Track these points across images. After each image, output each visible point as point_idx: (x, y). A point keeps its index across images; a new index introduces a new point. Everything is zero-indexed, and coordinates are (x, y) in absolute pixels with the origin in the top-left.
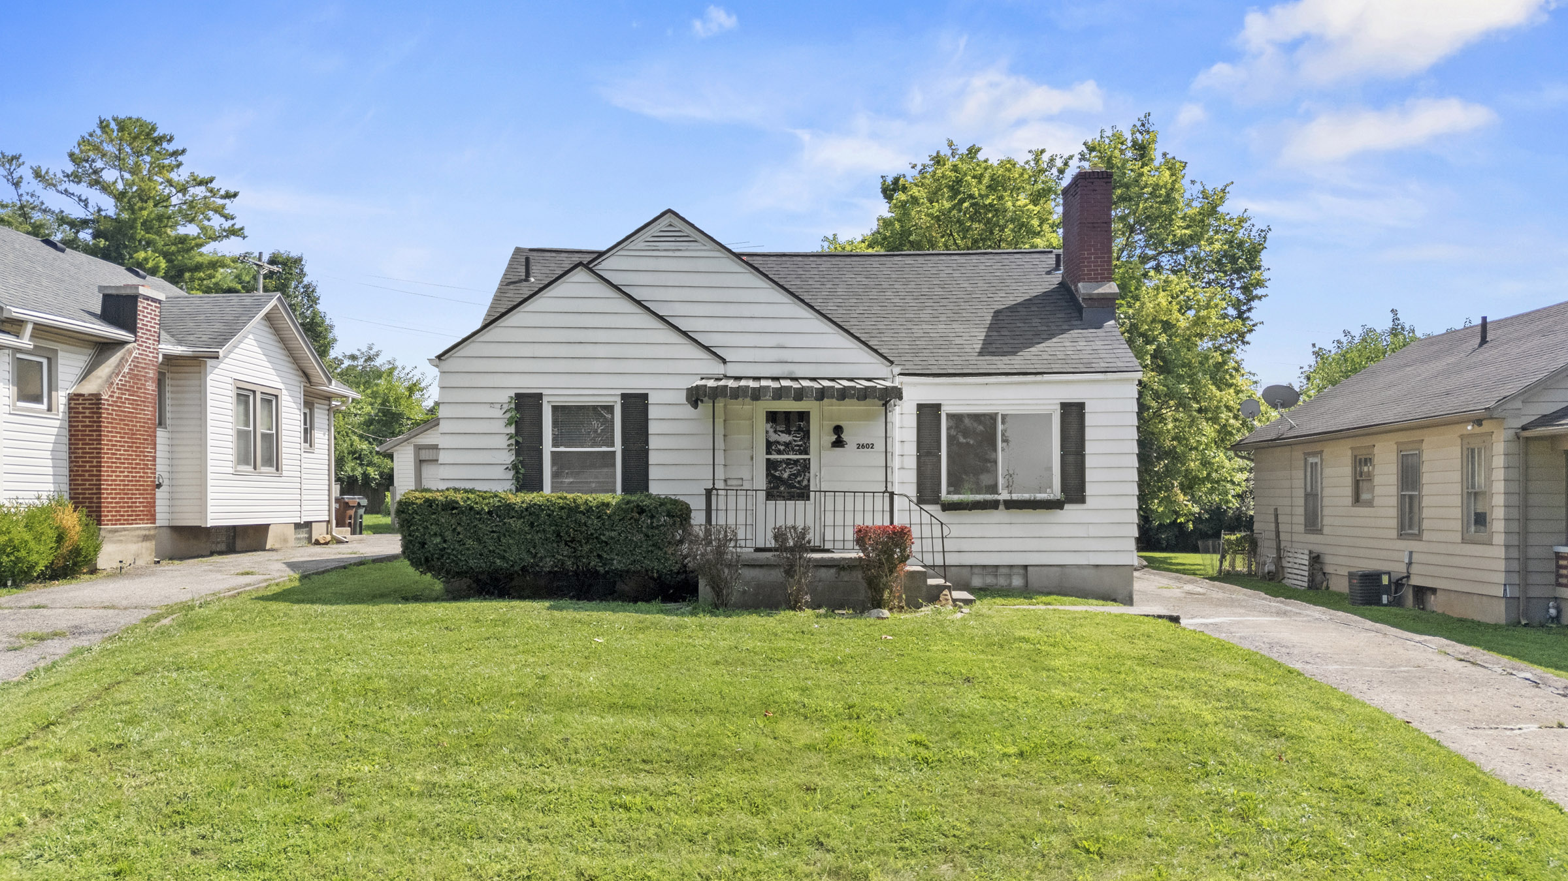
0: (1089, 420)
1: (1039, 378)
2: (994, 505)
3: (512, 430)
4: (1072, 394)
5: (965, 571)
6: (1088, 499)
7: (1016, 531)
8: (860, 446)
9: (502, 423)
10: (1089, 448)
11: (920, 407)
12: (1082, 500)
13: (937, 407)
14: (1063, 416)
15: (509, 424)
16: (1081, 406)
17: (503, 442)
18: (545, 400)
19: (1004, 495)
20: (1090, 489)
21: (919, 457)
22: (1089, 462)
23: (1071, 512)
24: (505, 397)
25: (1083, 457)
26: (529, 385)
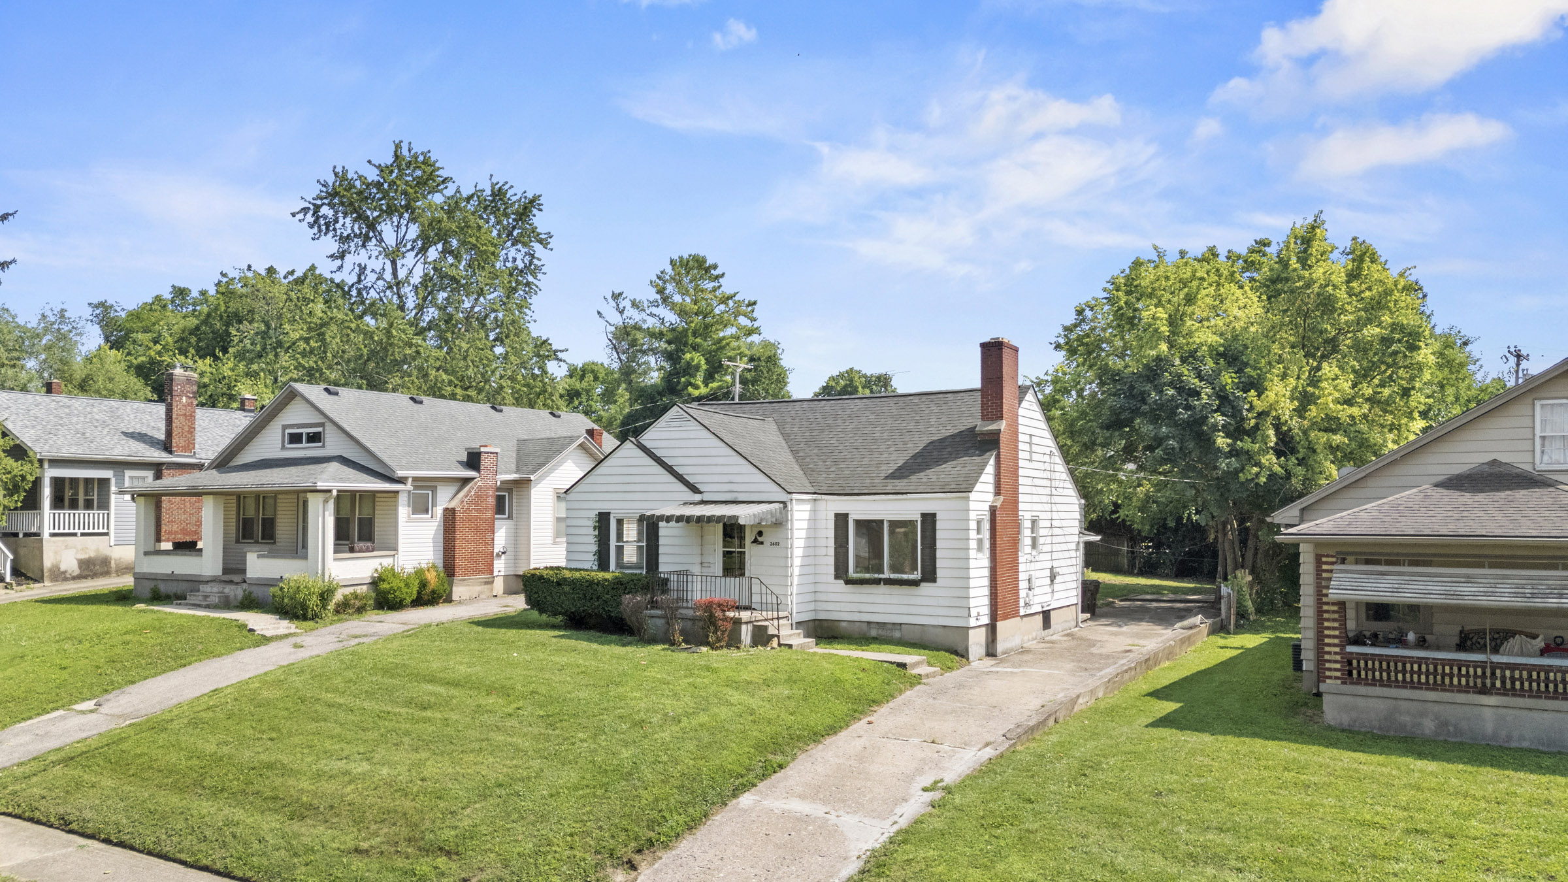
0: (939, 525)
1: (905, 496)
2: (877, 582)
3: (596, 533)
4: (928, 508)
5: (865, 626)
6: (938, 580)
7: (895, 600)
8: (773, 544)
9: (592, 529)
10: (939, 544)
11: (837, 515)
12: (934, 580)
13: (847, 515)
14: (922, 522)
15: (595, 528)
16: (934, 515)
17: (592, 540)
18: (612, 516)
19: (887, 575)
20: (939, 573)
21: (835, 548)
22: (939, 554)
23: (926, 587)
24: (593, 514)
25: (934, 551)
26: (604, 507)
